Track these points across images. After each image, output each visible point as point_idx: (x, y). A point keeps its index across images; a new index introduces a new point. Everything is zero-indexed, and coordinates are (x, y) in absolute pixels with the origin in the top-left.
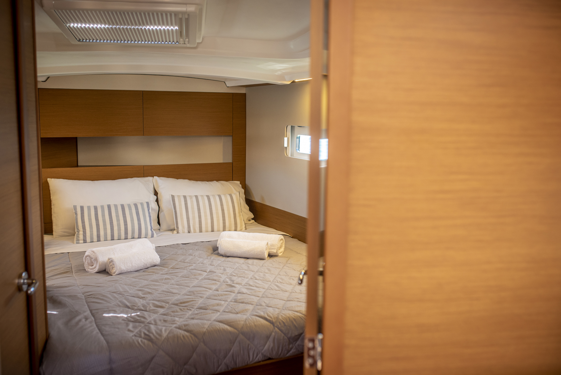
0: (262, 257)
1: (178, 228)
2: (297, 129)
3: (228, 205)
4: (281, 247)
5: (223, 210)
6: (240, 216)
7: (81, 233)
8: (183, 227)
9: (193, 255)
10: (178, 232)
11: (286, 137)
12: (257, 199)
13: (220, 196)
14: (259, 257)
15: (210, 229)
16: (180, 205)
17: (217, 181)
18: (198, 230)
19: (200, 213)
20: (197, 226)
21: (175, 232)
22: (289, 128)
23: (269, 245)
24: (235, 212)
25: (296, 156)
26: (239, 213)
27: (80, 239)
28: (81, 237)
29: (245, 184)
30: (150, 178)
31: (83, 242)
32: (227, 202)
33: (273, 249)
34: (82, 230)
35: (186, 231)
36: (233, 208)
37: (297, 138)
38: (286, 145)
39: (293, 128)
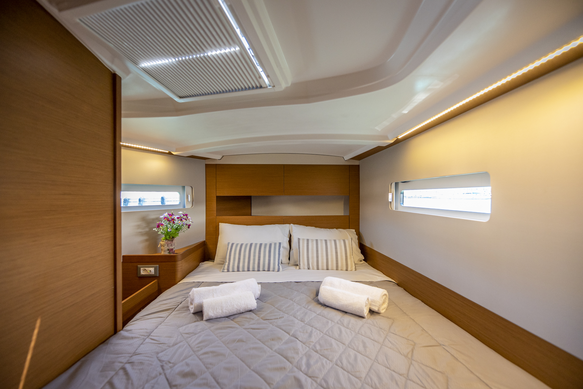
0: (361, 315)
1: (300, 264)
2: (401, 185)
3: (341, 249)
4: (384, 303)
5: (336, 253)
6: (351, 258)
7: (227, 264)
8: (304, 264)
9: (294, 300)
10: (300, 269)
11: (391, 193)
12: (367, 244)
13: (335, 241)
14: (358, 314)
15: (325, 267)
16: (303, 246)
17: (337, 228)
18: (315, 268)
19: (318, 253)
20: (315, 264)
21: (298, 267)
22: (393, 185)
23: (370, 300)
24: (347, 254)
25: (400, 209)
26: (350, 255)
27: (225, 268)
28: (226, 267)
29: (359, 232)
30: (288, 225)
31: (226, 271)
32: (341, 246)
33: (374, 305)
34: (228, 261)
35: (306, 268)
36: (345, 251)
37: (401, 193)
38: (390, 200)
39: (397, 184)
